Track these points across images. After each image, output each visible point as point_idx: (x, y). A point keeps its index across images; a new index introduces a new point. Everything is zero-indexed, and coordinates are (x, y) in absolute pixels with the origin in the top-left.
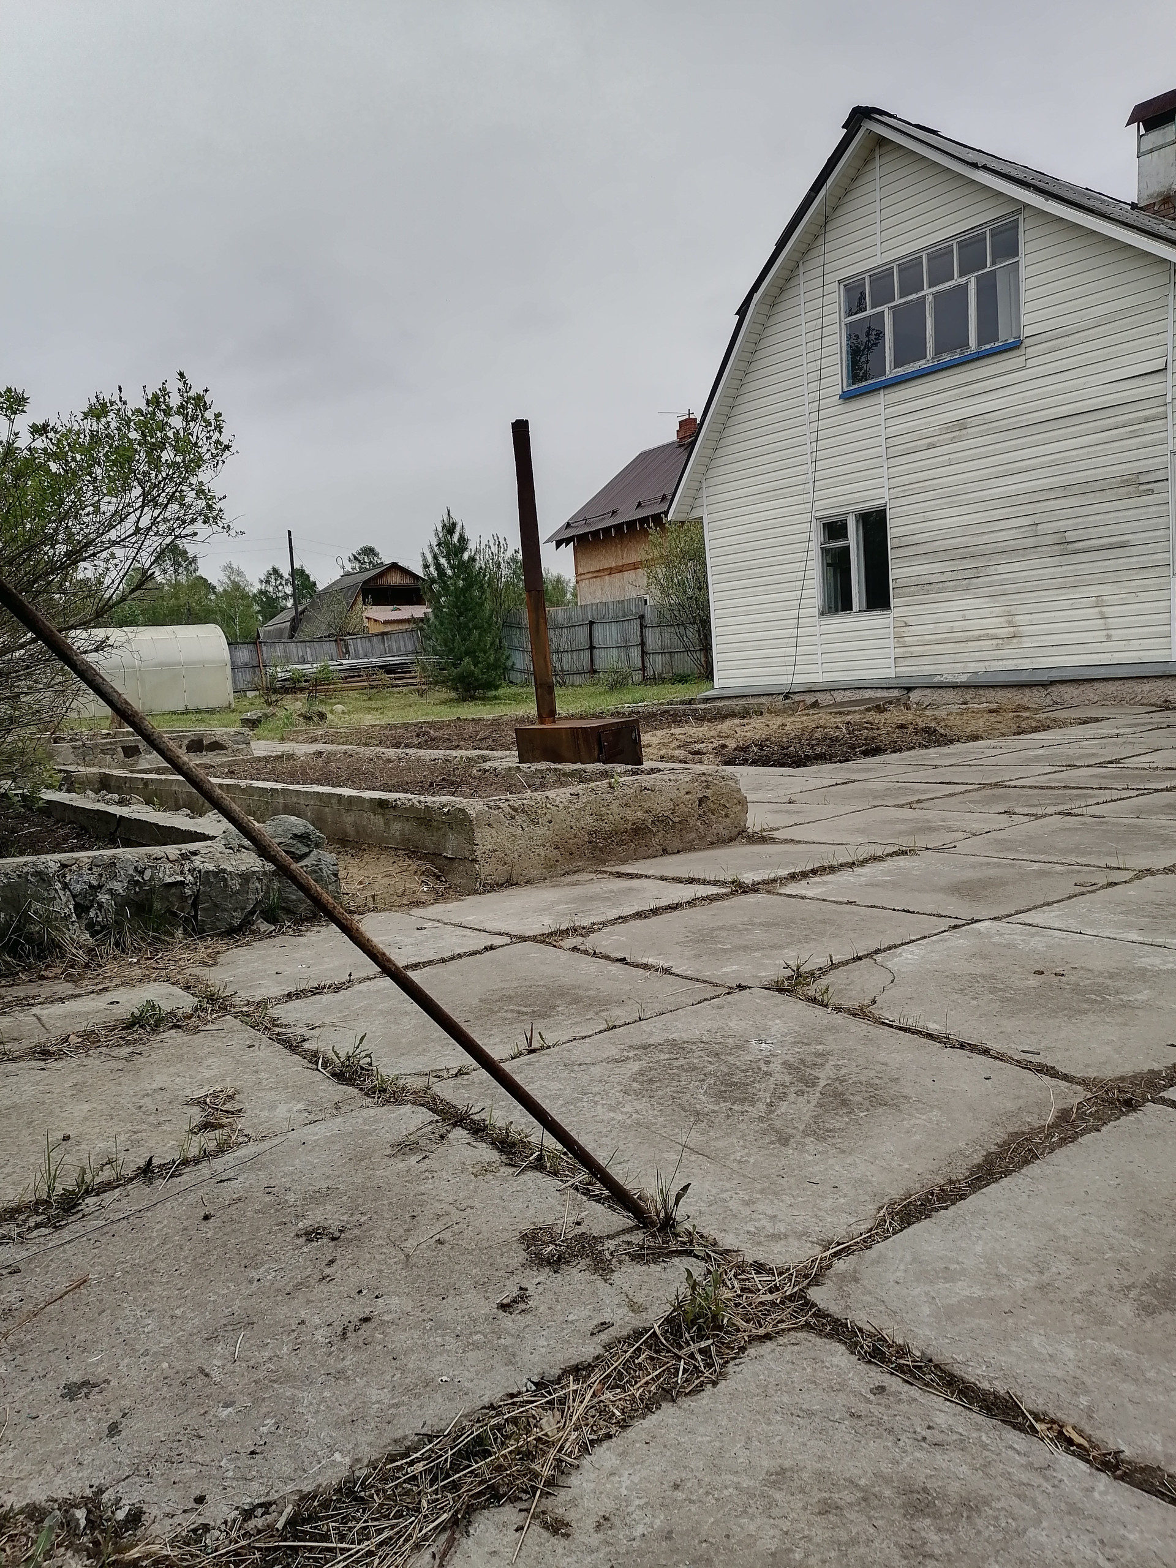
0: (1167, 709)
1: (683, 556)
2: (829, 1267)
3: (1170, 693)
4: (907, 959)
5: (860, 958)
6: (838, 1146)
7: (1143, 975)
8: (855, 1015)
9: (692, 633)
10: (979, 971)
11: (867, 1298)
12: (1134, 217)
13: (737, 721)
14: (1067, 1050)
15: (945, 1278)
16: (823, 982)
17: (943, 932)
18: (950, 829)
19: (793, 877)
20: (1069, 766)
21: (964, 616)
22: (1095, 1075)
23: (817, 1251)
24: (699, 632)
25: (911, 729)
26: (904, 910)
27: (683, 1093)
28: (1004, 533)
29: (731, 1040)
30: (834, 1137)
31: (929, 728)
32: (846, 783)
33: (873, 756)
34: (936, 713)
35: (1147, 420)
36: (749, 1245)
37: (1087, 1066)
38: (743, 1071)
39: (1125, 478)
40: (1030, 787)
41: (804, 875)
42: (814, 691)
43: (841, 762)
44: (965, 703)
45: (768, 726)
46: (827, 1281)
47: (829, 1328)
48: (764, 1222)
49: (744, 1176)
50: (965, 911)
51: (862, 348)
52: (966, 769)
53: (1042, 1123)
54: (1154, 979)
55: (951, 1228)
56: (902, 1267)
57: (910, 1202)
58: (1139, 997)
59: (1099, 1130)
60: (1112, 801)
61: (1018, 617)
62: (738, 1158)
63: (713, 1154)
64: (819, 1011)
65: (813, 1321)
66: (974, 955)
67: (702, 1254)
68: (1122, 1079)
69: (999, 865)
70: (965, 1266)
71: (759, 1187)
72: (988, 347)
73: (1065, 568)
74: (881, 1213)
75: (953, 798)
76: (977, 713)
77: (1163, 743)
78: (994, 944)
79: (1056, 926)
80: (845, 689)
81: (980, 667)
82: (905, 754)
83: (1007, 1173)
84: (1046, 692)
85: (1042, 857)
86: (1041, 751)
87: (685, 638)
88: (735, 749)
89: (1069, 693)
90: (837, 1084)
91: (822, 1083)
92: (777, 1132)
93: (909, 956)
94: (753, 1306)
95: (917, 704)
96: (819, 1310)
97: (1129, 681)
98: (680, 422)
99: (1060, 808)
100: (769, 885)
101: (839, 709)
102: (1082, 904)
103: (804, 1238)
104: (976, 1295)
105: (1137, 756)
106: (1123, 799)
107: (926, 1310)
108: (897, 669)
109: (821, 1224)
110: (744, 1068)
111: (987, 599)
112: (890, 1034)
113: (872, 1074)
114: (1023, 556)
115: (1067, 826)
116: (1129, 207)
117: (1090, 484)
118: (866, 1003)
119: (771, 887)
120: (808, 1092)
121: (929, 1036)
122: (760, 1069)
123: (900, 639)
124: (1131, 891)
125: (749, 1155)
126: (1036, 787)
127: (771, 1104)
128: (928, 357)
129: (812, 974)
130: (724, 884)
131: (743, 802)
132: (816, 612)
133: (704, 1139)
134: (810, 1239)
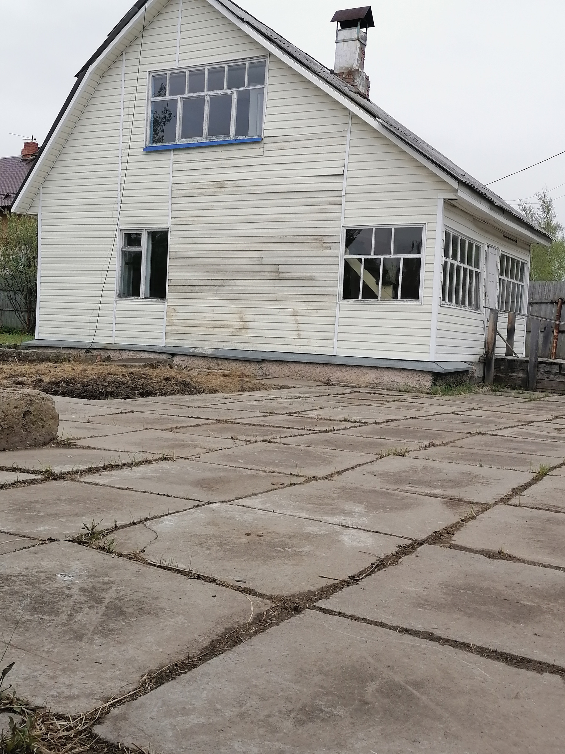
0: (329, 385)
1: (19, 241)
2: (108, 713)
3: (331, 375)
4: (166, 524)
5: (135, 524)
6: (116, 639)
7: (308, 537)
8: (130, 558)
9: (20, 298)
10: (212, 533)
11: (132, 729)
12: (332, 78)
13: (51, 364)
14: (262, 580)
15: (182, 714)
16: (110, 537)
17: (190, 509)
18: (196, 446)
19: (90, 471)
20: (271, 413)
21: (213, 310)
22: (278, 594)
23: (100, 705)
24: (25, 298)
25: (173, 381)
26: (165, 495)
27: (6, 609)
28: (242, 260)
29: (43, 574)
30: (114, 634)
31: (186, 381)
32: (128, 412)
33: (147, 396)
34: (191, 373)
35: (330, 204)
36: (53, 704)
37: (274, 589)
38: (51, 594)
39: (316, 237)
40: (247, 424)
41: (98, 470)
42: (108, 349)
43: (125, 399)
44: (208, 369)
45: (74, 369)
46: (106, 721)
47: (106, 749)
48: (63, 689)
49: (50, 661)
50: (204, 497)
51: (160, 121)
52: (208, 410)
53: (245, 622)
54: (313, 539)
55: (187, 684)
56: (156, 709)
57: (162, 671)
58: (305, 549)
59: (278, 625)
60: (295, 436)
61: (246, 316)
62: (46, 650)
63: (28, 648)
64: (106, 556)
65: (95, 746)
66: (209, 523)
67: (19, 710)
68: (293, 596)
69: (227, 470)
70: (195, 706)
71: (60, 667)
72: (241, 138)
73: (277, 288)
74: (144, 678)
75: (199, 427)
76: (216, 375)
77: (326, 404)
78: (222, 517)
79: (259, 507)
80: (129, 350)
81: (221, 346)
82: (168, 397)
83: (223, 651)
84: (259, 367)
85: (252, 467)
86: (254, 403)
87: (14, 301)
88: (49, 383)
89: (273, 369)
90: (117, 601)
91: (107, 601)
92: (75, 632)
93: (168, 523)
94: (55, 739)
95: (178, 366)
96: (99, 739)
97: (309, 365)
98: (25, 144)
99: (265, 438)
100: (73, 475)
101: (125, 363)
102: (275, 495)
103: (91, 697)
104: (201, 722)
105: (310, 410)
106: (301, 435)
107: (170, 733)
108: (167, 341)
109: (103, 687)
110: (53, 592)
111: (228, 301)
112: (154, 570)
113: (141, 594)
114: (253, 276)
115: (268, 448)
116: (329, 72)
117: (295, 237)
118: (138, 551)
119: (73, 477)
120: (97, 607)
121: (179, 571)
122: (64, 593)
123: (170, 321)
124: (303, 489)
125: (54, 647)
126: (251, 424)
127: (71, 615)
128: (203, 136)
129: (102, 532)
130: (39, 473)
131: (55, 418)
132: (114, 294)
133: (22, 638)
134: (95, 697)
